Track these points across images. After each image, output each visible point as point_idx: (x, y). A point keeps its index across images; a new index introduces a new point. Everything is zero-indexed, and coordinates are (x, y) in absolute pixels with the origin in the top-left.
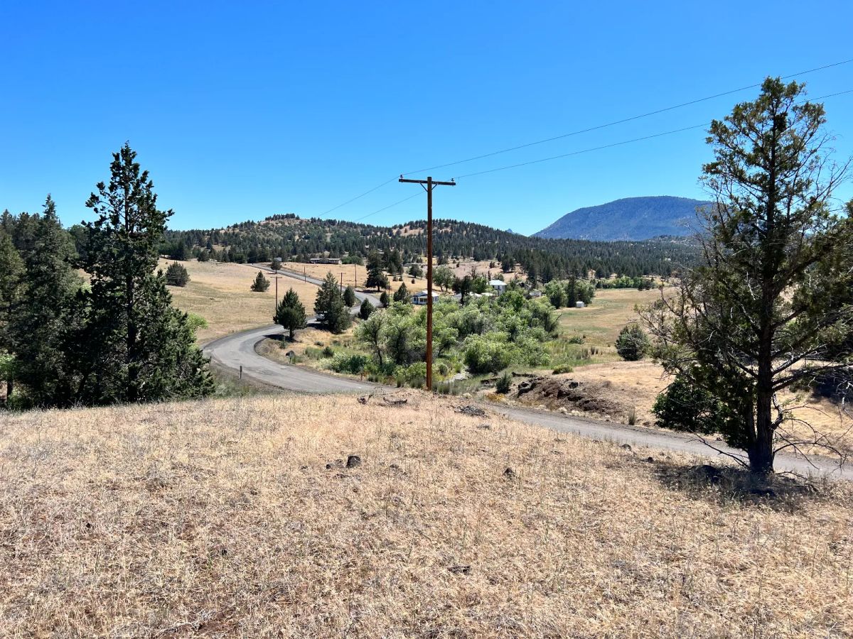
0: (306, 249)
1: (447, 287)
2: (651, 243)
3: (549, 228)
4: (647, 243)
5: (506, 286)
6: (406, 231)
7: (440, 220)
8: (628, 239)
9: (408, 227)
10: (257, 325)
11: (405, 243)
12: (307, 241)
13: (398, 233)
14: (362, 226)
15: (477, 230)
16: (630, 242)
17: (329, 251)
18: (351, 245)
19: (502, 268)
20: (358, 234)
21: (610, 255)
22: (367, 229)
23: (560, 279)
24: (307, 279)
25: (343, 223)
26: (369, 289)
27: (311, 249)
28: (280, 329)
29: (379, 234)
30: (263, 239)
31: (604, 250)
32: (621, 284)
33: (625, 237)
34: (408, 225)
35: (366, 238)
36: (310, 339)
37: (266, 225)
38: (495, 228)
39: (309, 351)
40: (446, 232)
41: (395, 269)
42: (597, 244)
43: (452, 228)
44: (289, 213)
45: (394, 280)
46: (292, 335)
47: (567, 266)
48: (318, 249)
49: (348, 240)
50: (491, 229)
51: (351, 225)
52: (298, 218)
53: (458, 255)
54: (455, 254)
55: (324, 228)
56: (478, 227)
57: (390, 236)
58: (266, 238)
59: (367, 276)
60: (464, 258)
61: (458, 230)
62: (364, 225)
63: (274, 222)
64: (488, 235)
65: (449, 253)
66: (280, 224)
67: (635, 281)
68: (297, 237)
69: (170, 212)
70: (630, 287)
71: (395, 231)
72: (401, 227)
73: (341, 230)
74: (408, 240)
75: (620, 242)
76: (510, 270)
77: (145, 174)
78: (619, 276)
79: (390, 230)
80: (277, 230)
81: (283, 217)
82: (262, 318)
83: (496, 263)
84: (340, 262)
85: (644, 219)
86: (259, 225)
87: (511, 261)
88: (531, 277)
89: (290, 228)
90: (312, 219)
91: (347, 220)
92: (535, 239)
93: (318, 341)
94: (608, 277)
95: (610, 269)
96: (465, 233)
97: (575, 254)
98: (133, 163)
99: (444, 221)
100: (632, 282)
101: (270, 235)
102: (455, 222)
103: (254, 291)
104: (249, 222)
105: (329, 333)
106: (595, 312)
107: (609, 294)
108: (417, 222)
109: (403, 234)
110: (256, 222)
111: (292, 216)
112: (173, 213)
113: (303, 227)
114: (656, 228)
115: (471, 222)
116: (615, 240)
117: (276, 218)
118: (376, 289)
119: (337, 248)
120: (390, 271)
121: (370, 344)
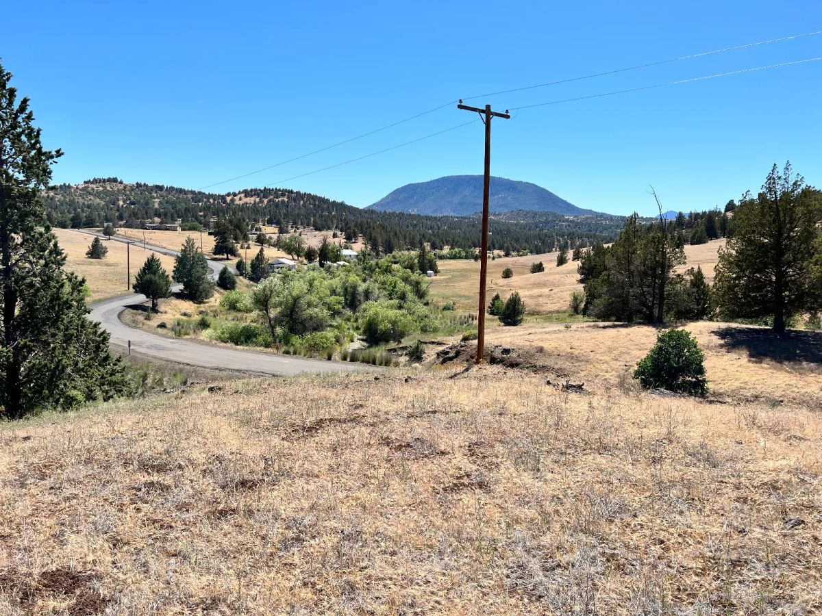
0: (135, 215)
1: (298, 256)
2: (473, 219)
3: (380, 202)
4: (469, 218)
5: (357, 256)
6: (240, 199)
7: (276, 189)
8: (452, 214)
9: (243, 195)
10: (108, 296)
11: (242, 211)
12: (133, 206)
13: (232, 201)
14: (193, 192)
15: (314, 201)
16: (455, 217)
17: (159, 217)
18: (183, 211)
19: (346, 238)
20: (189, 200)
21: (439, 229)
22: (198, 196)
23: (400, 250)
24: (147, 246)
25: (172, 188)
26: (217, 256)
27: (140, 216)
28: (141, 298)
29: (211, 201)
30: (84, 203)
31: (434, 224)
32: (455, 255)
33: (448, 212)
34: (242, 192)
35: (198, 205)
36: (174, 310)
37: (83, 189)
38: (332, 200)
39: (181, 323)
40: (283, 201)
41: (241, 236)
42: (427, 218)
43: (288, 198)
44: (112, 177)
45: (242, 248)
46: (155, 305)
47: (405, 238)
48: (147, 215)
49: (178, 207)
50: (328, 200)
51: (181, 191)
52: (121, 183)
53: (298, 225)
54: (295, 224)
55: (151, 193)
56: (314, 198)
57: (224, 203)
58: (86, 203)
59: (215, 243)
60: (304, 228)
61: (295, 200)
62: (195, 191)
63: (94, 186)
64: (325, 206)
65: (288, 222)
66: (101, 189)
67: (467, 253)
68: (121, 203)
69: (58, 152)
70: (462, 258)
71: (228, 199)
72: (235, 195)
73: (170, 196)
74: (243, 208)
75: (445, 217)
76: (353, 241)
77: (25, 101)
78: (452, 248)
79: (223, 198)
80: (98, 195)
81: (104, 181)
82: (110, 286)
83: (339, 233)
84: (179, 229)
85: (466, 196)
86: (77, 188)
87: (354, 232)
88: (374, 247)
89: (113, 193)
90: (137, 183)
91: (176, 186)
92: (370, 211)
93: (183, 311)
94: (441, 249)
95: (442, 241)
96: (302, 202)
97: (408, 226)
98: (7, 87)
99: (279, 190)
100: (463, 254)
101: (90, 200)
102: (291, 192)
103: (89, 258)
104: (65, 184)
105: (191, 303)
106: (447, 281)
107: (449, 265)
108: (251, 190)
109: (237, 202)
110: (73, 185)
111: (115, 180)
112: (63, 154)
113: (128, 192)
114: (476, 205)
115: (308, 192)
116: (441, 215)
117: (95, 181)
118: (225, 256)
119: (169, 214)
120: (236, 238)
121: (261, 313)
